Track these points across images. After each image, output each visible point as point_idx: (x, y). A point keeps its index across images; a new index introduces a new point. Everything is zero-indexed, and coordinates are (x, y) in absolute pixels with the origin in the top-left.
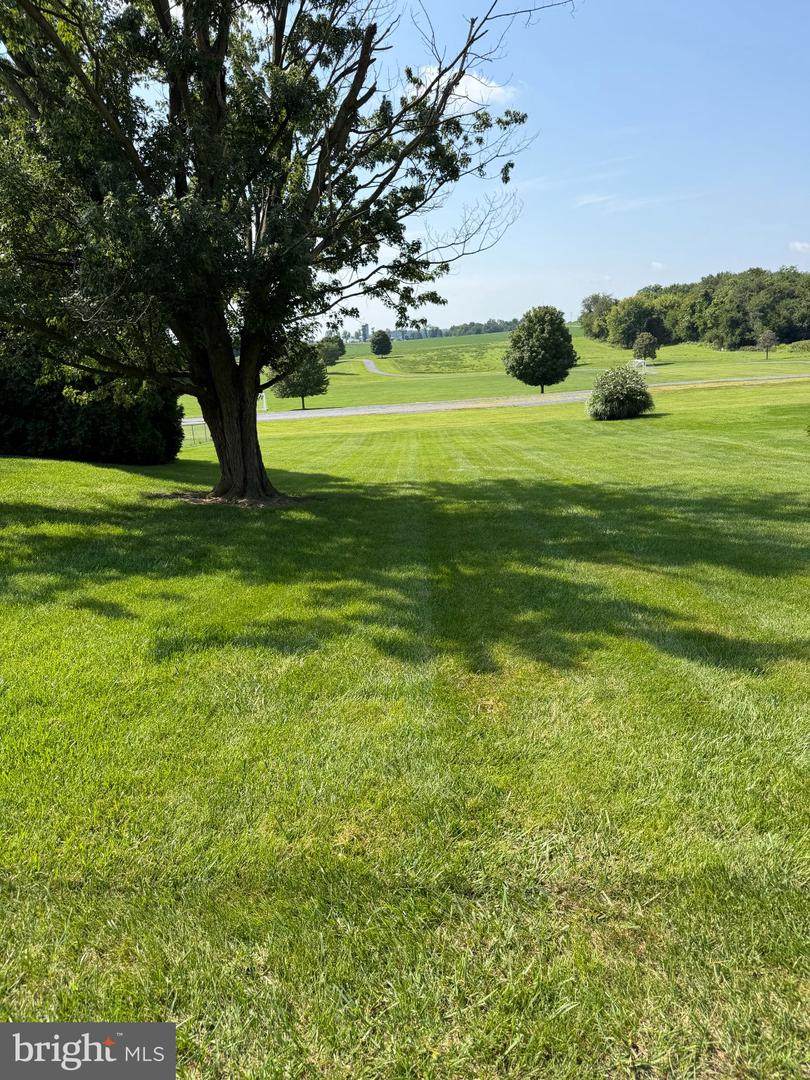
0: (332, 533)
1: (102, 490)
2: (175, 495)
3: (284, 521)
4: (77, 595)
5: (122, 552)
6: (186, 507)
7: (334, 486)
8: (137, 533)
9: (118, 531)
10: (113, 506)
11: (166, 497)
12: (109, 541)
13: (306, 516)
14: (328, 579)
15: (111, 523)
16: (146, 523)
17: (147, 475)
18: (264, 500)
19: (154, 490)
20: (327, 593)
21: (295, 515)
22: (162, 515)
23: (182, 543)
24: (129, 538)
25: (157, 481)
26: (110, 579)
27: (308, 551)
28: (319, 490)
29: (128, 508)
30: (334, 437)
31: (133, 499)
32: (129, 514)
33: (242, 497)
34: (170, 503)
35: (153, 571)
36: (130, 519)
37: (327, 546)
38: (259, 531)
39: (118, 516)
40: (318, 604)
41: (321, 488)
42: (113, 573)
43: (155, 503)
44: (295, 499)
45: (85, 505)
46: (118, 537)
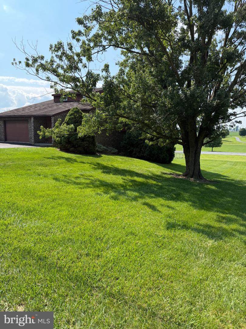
0: (224, 195)
1: (151, 170)
2: (171, 174)
3: (206, 188)
4: (143, 201)
5: (156, 189)
6: (174, 178)
7: (223, 179)
8: (160, 184)
9: (154, 182)
10: (153, 175)
11: (168, 174)
12: (152, 185)
13: (213, 188)
14: (223, 213)
15: (153, 180)
16: (162, 181)
17: (163, 167)
18: (199, 180)
19: (165, 172)
20: (224, 218)
21: (209, 186)
22: (167, 180)
23: (172, 189)
24: (157, 185)
25: (166, 169)
26: (152, 197)
27: (214, 200)
28: (218, 179)
29: (157, 176)
30: (223, 161)
31: (159, 173)
32: (158, 178)
33: (192, 177)
34: (170, 176)
35: (164, 197)
36: (158, 179)
37: (222, 200)
38: (197, 190)
39: (155, 178)
40: (220, 221)
41: (219, 178)
42: (153, 195)
43: (165, 176)
44: (209, 181)
45: (146, 173)
46: (155, 184)
